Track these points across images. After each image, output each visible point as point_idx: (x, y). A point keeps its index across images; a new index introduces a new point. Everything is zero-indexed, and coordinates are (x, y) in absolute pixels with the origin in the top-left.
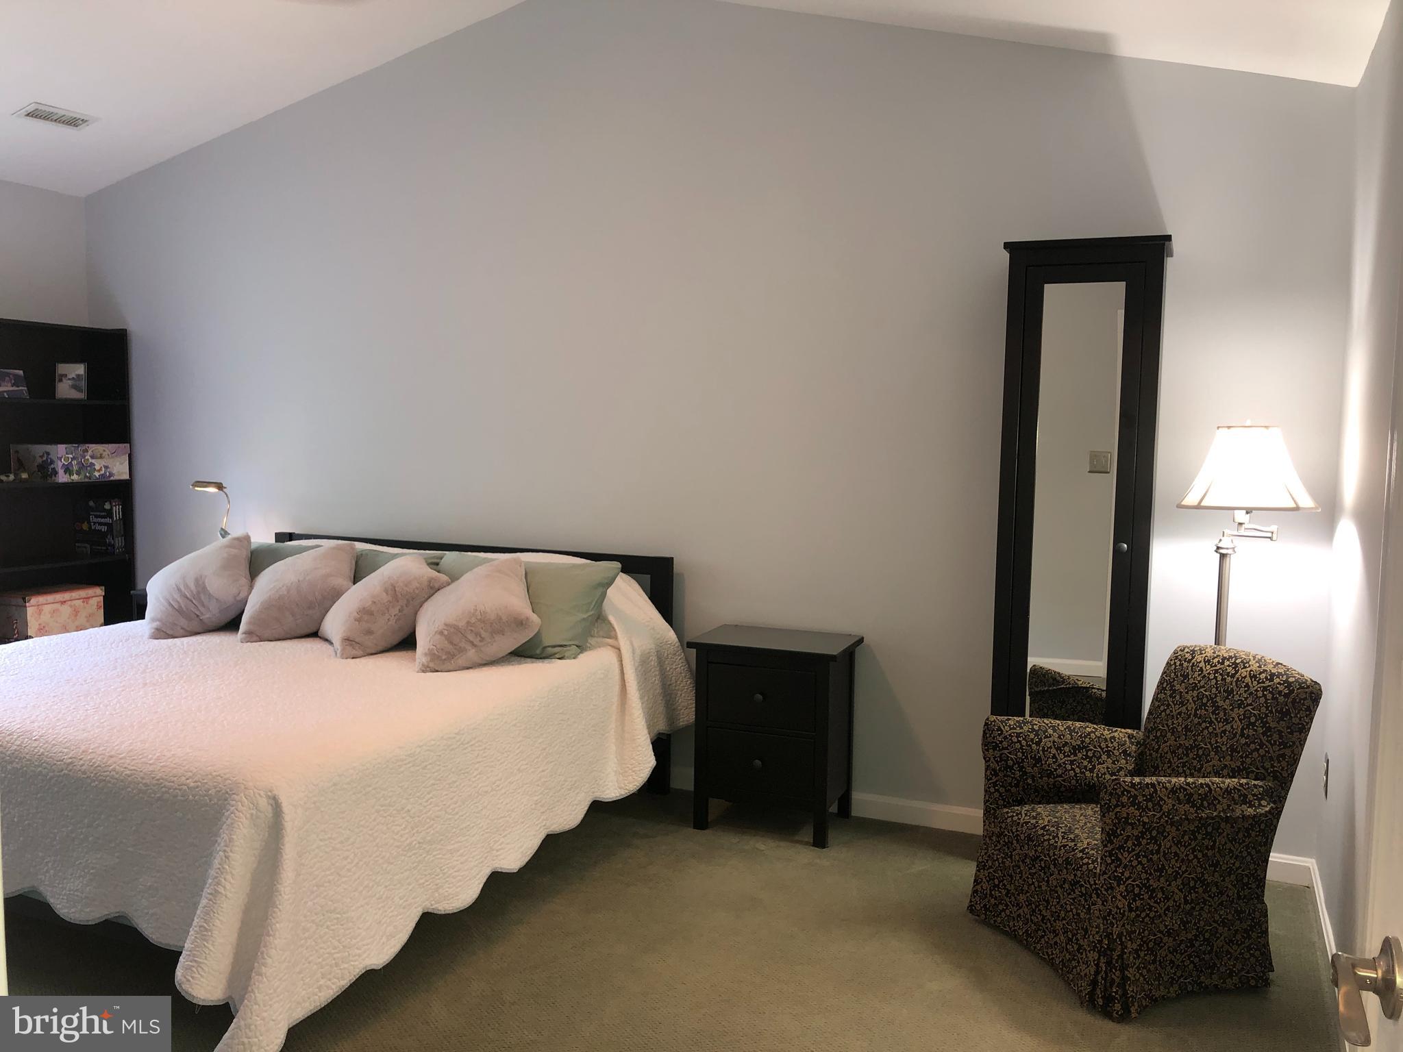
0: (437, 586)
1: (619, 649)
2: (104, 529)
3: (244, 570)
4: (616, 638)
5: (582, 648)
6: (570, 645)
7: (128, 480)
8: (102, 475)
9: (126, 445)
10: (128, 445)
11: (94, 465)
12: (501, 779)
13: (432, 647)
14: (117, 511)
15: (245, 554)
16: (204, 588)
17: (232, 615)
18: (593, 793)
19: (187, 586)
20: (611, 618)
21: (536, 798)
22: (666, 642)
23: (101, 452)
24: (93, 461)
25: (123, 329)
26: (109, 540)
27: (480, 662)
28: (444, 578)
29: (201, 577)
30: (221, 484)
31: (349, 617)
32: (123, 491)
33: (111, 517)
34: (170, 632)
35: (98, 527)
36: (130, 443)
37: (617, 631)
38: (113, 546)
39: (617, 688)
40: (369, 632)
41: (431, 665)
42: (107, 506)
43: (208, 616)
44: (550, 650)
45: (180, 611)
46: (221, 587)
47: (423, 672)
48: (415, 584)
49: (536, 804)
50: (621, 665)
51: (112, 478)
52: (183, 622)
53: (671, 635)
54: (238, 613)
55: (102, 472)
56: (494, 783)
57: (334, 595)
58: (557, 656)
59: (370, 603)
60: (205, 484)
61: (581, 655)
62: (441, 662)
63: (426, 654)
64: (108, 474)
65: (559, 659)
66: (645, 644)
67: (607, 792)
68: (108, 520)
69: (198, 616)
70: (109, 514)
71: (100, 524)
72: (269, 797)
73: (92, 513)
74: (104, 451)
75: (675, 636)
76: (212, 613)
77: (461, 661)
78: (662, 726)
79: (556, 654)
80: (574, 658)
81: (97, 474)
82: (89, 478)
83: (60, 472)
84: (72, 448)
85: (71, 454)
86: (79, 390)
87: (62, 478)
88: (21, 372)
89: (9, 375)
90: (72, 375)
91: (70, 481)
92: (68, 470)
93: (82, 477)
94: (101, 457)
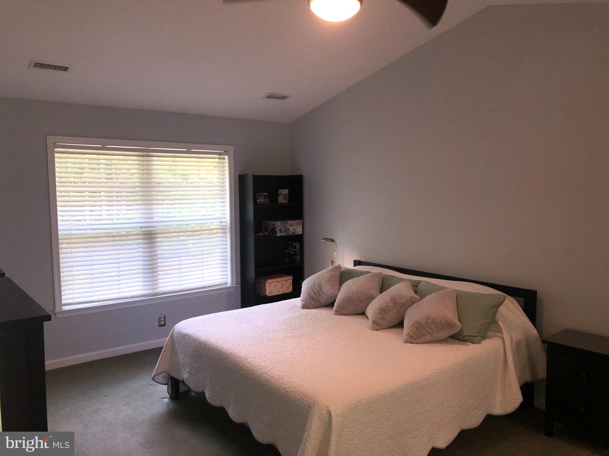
0: (414, 301)
1: (504, 339)
2: (293, 253)
3: (337, 282)
4: (502, 332)
5: (484, 337)
6: (477, 336)
7: (302, 234)
9: (301, 220)
10: (302, 220)
11: (290, 229)
12: (438, 405)
13: (410, 332)
14: (298, 246)
15: (338, 274)
16: (321, 289)
17: (332, 301)
18: (488, 411)
19: (315, 288)
20: (500, 323)
21: (456, 414)
22: (532, 335)
23: (292, 223)
24: (289, 227)
25: (300, 175)
26: (295, 257)
27: (432, 341)
28: (417, 297)
29: (320, 284)
30: (333, 239)
31: (376, 311)
32: (300, 238)
33: (296, 249)
34: (308, 306)
35: (292, 252)
36: (303, 220)
37: (502, 328)
38: (296, 260)
39: (502, 359)
40: (383, 319)
41: (410, 340)
42: (294, 244)
43: (322, 301)
44: (467, 338)
45: (312, 298)
46: (327, 289)
47: (406, 343)
48: (404, 299)
49: (456, 416)
50: (505, 347)
51: (296, 234)
52: (313, 303)
53: (534, 331)
54: (334, 300)
55: (293, 232)
56: (434, 406)
57: (371, 298)
58: (470, 341)
59: (385, 306)
60: (327, 239)
61: (483, 342)
62: (413, 339)
63: (407, 335)
64: (295, 232)
65: (472, 343)
66: (517, 336)
67: (495, 411)
68: (295, 250)
69: (319, 300)
70: (295, 247)
71: (293, 251)
72: (327, 410)
73: (290, 246)
74: (293, 223)
75: (537, 332)
76: (324, 299)
77: (423, 340)
78: (528, 378)
79: (469, 340)
80: (479, 343)
81: (291, 232)
82: (288, 234)
83: (278, 232)
84: (282, 223)
85: (282, 225)
86: (286, 200)
87: (279, 234)
88: (266, 194)
89: (262, 195)
90: (283, 194)
91: (281, 235)
92: (281, 231)
93: (285, 233)
94: (292, 226)
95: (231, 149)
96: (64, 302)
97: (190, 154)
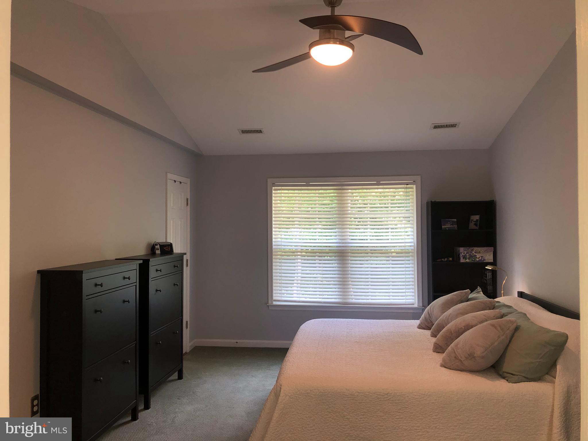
2: (486, 282)
6: (517, 375)
7: (493, 262)
8: (480, 260)
9: (491, 248)
10: (493, 248)
11: (477, 256)
14: (489, 275)
20: (558, 367)
24: (476, 254)
25: (493, 201)
26: (487, 287)
27: (466, 370)
33: (487, 277)
36: (495, 247)
37: (557, 375)
42: (486, 273)
45: (426, 318)
51: (485, 261)
64: (483, 259)
65: (507, 380)
68: (486, 279)
69: (432, 322)
74: (481, 250)
77: (455, 366)
81: (478, 259)
82: (474, 261)
83: (461, 258)
84: (467, 249)
85: (466, 251)
86: (477, 226)
87: (462, 260)
88: (455, 220)
89: (450, 221)
90: (475, 220)
91: (465, 262)
92: (464, 257)
93: (471, 260)
94: (479, 253)
95: (418, 178)
96: (274, 298)
97: (379, 186)
